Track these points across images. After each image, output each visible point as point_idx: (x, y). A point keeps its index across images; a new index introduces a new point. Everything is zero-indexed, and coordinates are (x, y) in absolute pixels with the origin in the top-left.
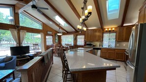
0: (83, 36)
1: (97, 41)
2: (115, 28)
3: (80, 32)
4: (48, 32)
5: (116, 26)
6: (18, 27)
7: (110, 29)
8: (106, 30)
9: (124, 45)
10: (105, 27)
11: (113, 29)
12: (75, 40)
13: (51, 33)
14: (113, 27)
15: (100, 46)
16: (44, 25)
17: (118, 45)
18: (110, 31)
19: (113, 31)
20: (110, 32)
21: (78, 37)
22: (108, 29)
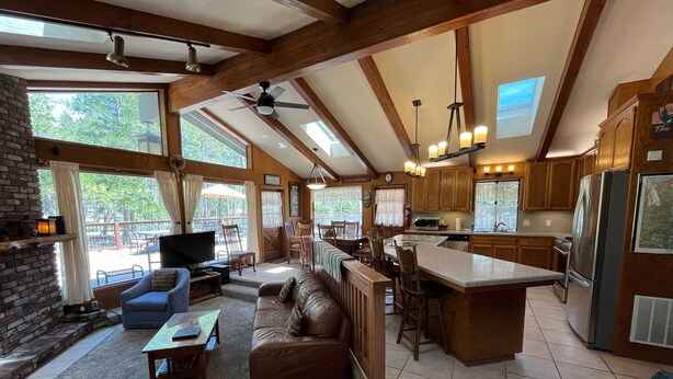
0: (400, 193)
1: (454, 210)
2: (518, 164)
3: (388, 178)
4: (270, 179)
5: (520, 158)
6: (179, 162)
7: (499, 169)
8: (487, 170)
9: (549, 223)
10: (481, 161)
11: (511, 168)
12: (370, 206)
13: (276, 180)
14: (510, 162)
15: (462, 226)
16: (254, 151)
17: (526, 223)
18: (499, 175)
19: (510, 177)
20: (498, 177)
21: (381, 194)
22: (493, 166)
